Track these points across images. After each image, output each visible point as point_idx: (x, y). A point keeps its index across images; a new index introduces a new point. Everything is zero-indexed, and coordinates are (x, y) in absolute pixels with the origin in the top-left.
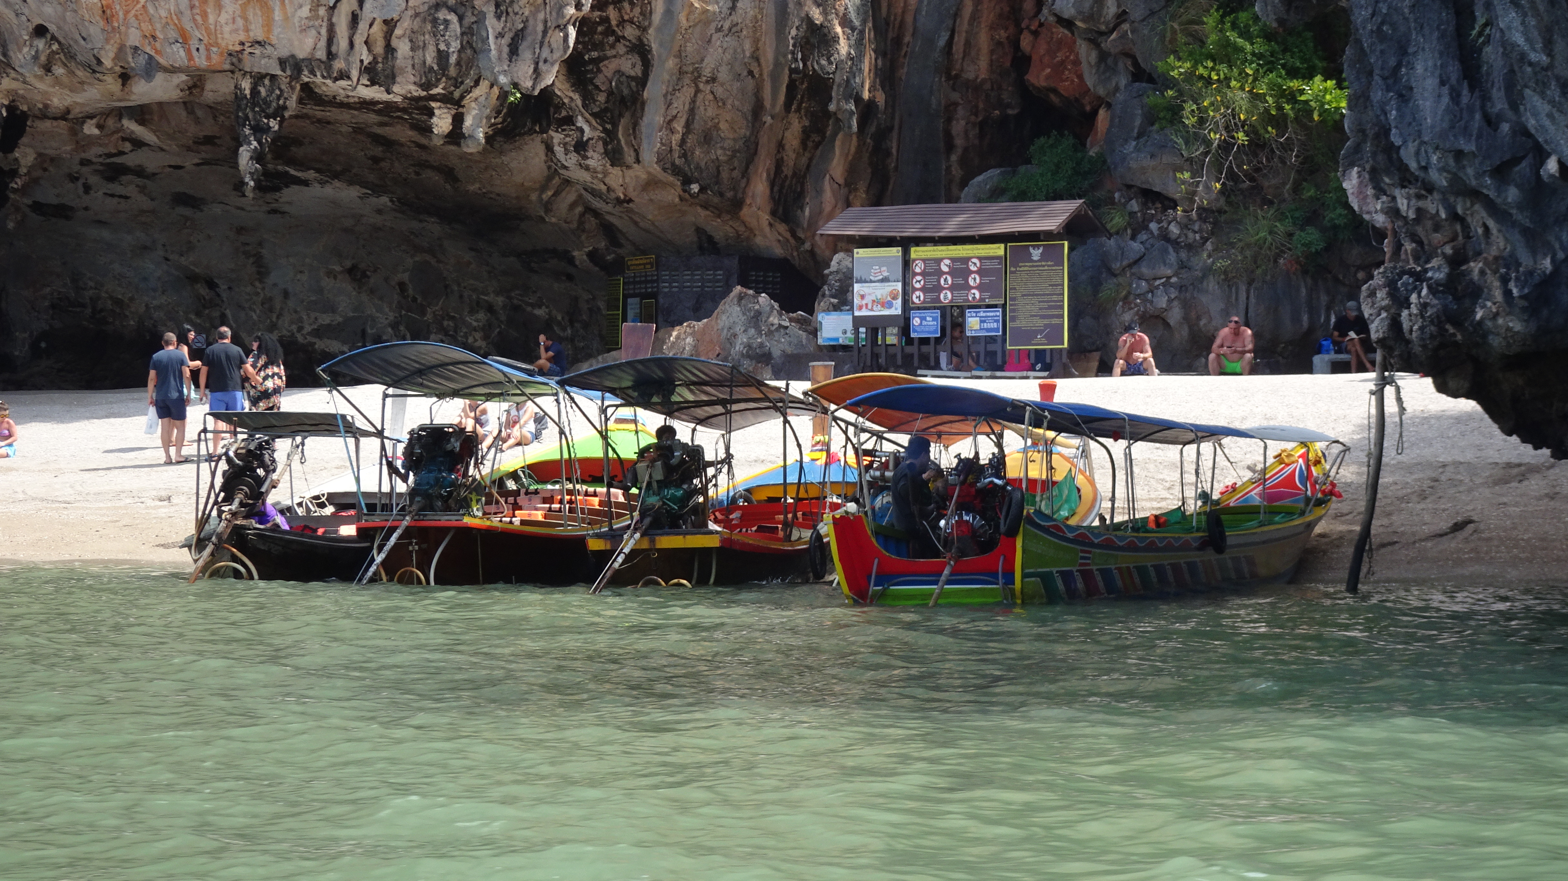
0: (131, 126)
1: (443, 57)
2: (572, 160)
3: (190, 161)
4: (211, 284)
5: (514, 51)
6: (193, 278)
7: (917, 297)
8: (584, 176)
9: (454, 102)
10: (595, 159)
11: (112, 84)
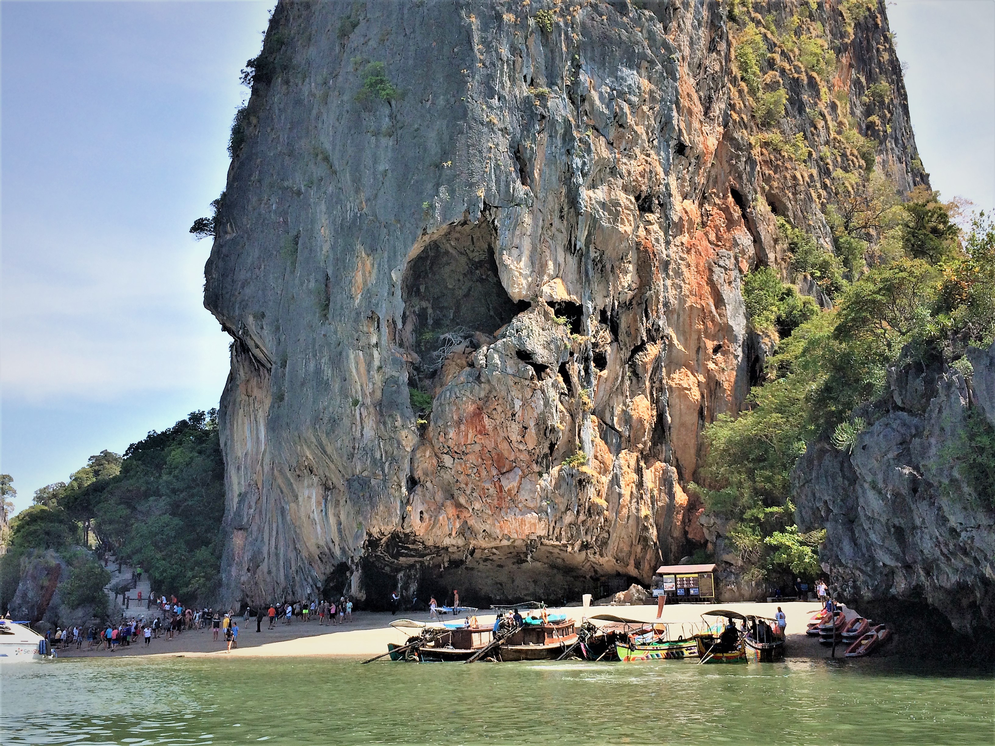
0: (494, 550)
1: (572, 535)
2: (592, 556)
3: (503, 558)
4: (501, 585)
5: (586, 533)
6: (497, 583)
7: (679, 586)
8: (594, 560)
9: (573, 545)
10: (597, 556)
11: (498, 541)
